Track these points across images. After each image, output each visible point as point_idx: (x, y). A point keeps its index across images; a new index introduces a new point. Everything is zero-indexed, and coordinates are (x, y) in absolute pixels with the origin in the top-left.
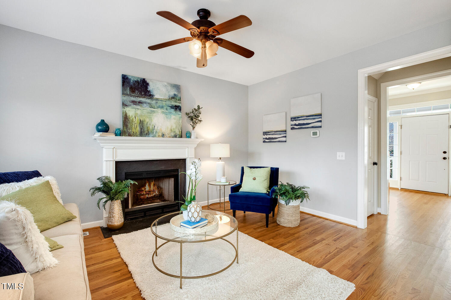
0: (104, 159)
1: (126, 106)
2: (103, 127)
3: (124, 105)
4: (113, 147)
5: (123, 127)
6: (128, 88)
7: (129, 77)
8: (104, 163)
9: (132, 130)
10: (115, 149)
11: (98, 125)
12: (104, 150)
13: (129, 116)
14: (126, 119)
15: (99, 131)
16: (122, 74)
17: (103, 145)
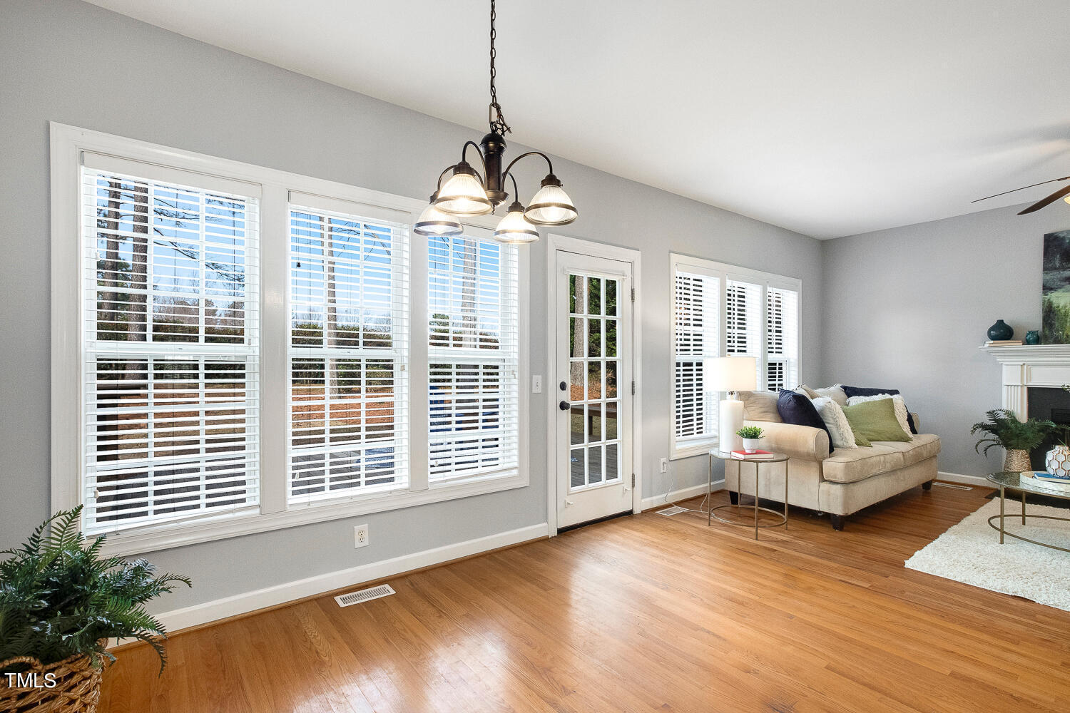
0: (1004, 382)
1: (1051, 289)
2: (1002, 332)
3: (1047, 288)
4: (1022, 363)
5: (1043, 327)
6: (1058, 256)
7: (1061, 235)
8: (1004, 389)
9: (1063, 332)
10: (1025, 367)
11: (992, 329)
12: (1004, 367)
13: (1058, 307)
14: (1050, 313)
15: (993, 338)
16: (1045, 235)
17: (1000, 360)
